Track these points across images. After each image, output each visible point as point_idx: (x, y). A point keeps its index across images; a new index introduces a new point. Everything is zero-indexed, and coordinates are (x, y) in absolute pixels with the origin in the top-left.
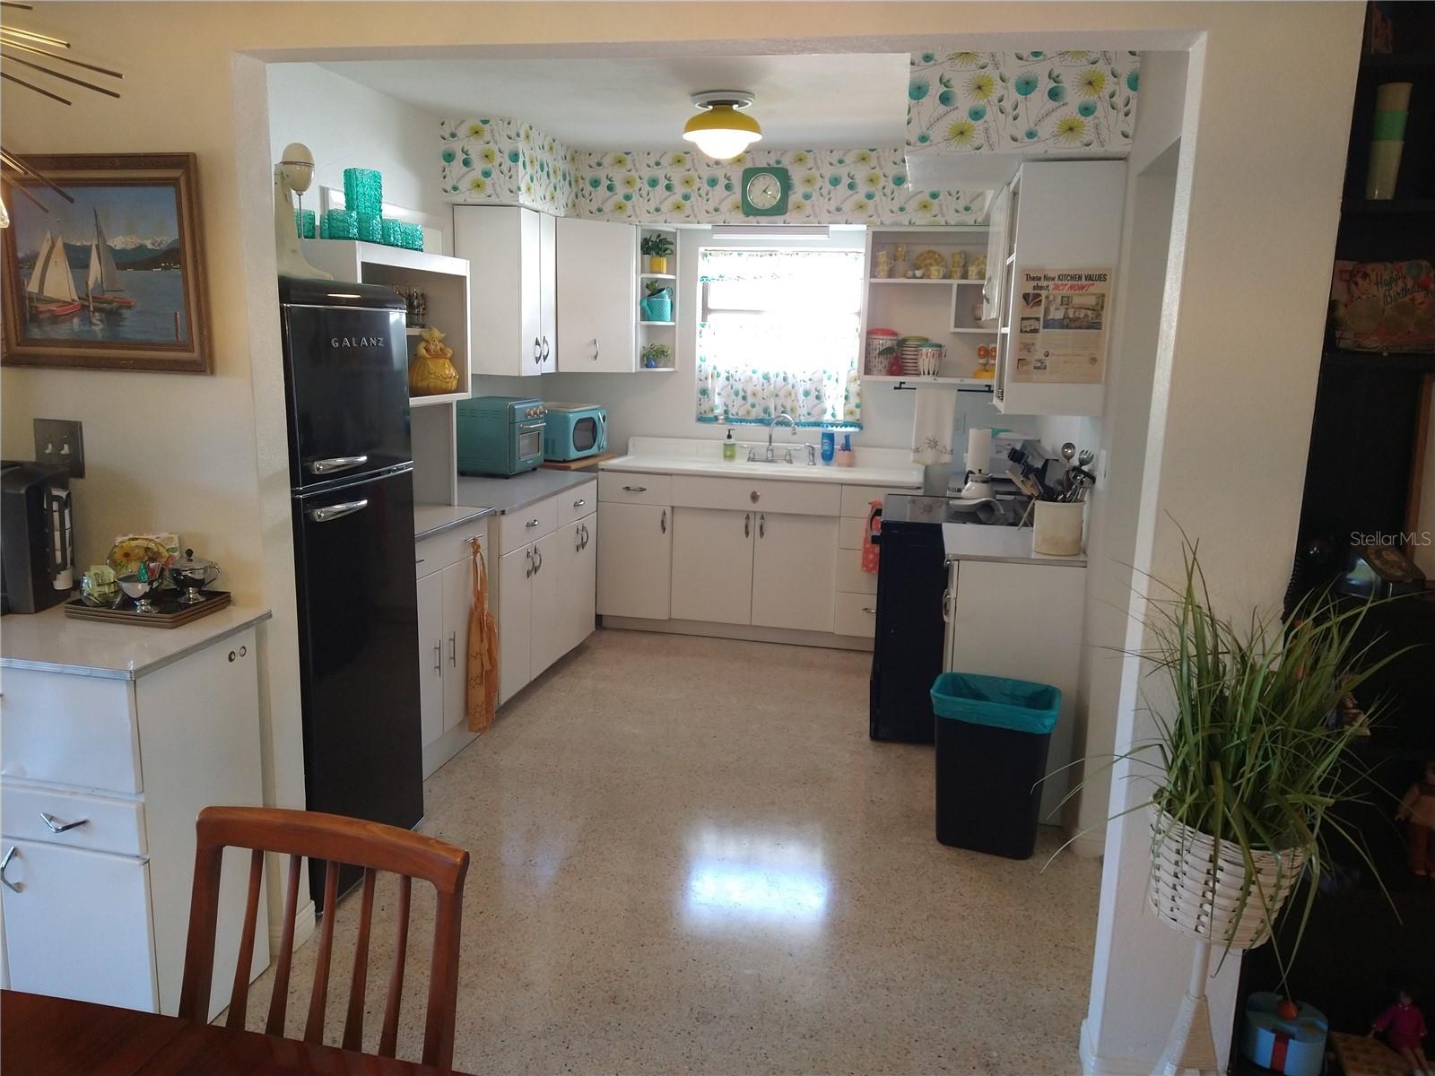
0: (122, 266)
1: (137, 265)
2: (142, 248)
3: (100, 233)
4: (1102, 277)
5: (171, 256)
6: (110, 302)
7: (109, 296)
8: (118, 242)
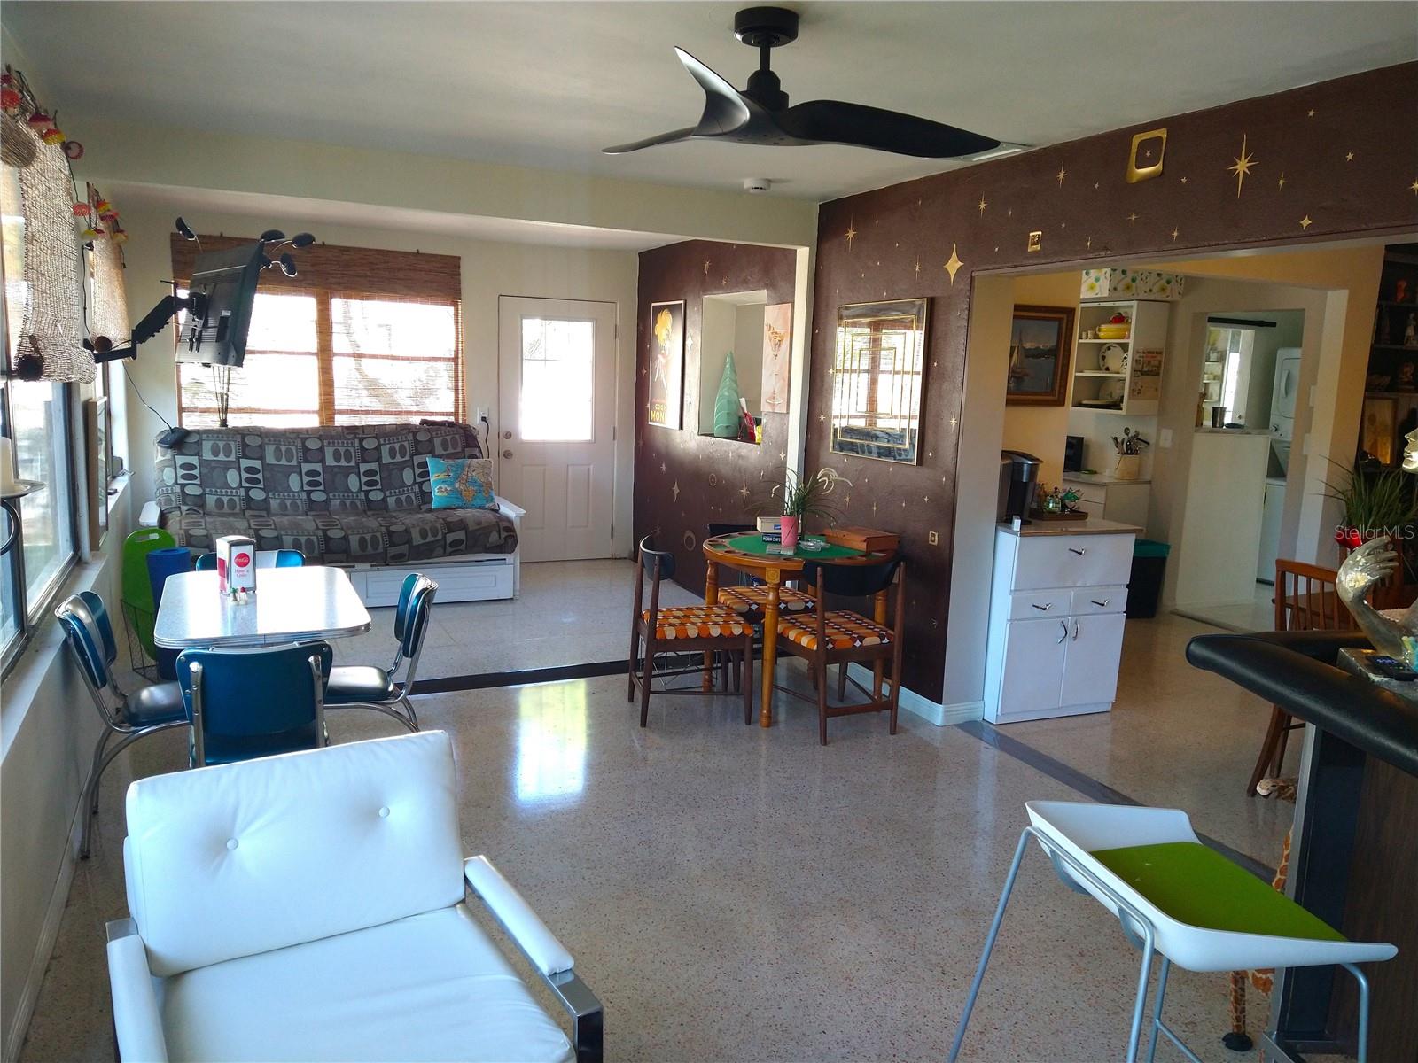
0: (1027, 357)
1: (1033, 356)
2: (1038, 348)
3: (1021, 340)
4: (1161, 353)
5: (1053, 352)
6: (1018, 373)
7: (1019, 370)
8: (1028, 345)
